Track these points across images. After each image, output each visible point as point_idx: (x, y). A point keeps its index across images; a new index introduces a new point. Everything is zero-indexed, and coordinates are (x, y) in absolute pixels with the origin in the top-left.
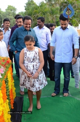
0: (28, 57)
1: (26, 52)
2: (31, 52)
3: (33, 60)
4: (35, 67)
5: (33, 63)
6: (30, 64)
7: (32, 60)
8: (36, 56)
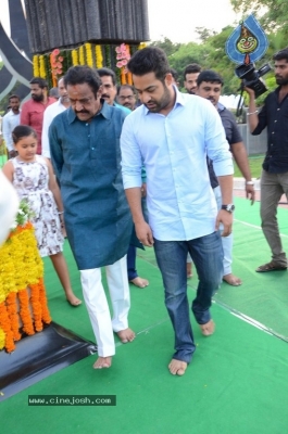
0: (28, 178)
1: (19, 166)
2: (31, 165)
3: (40, 183)
4: (45, 200)
5: (38, 192)
6: (33, 193)
7: (36, 185)
8: (44, 172)
